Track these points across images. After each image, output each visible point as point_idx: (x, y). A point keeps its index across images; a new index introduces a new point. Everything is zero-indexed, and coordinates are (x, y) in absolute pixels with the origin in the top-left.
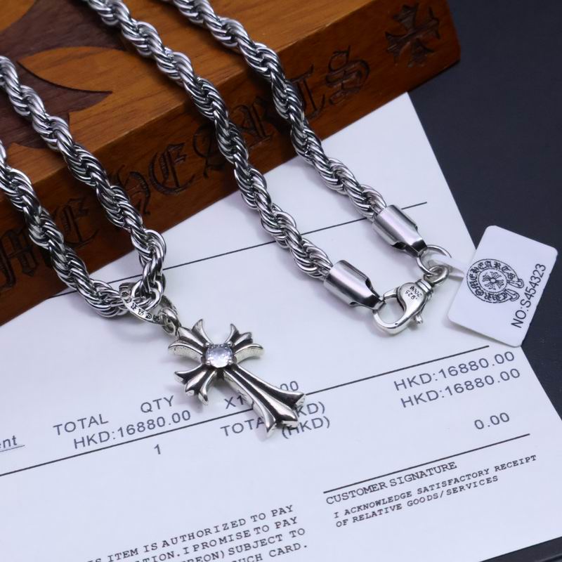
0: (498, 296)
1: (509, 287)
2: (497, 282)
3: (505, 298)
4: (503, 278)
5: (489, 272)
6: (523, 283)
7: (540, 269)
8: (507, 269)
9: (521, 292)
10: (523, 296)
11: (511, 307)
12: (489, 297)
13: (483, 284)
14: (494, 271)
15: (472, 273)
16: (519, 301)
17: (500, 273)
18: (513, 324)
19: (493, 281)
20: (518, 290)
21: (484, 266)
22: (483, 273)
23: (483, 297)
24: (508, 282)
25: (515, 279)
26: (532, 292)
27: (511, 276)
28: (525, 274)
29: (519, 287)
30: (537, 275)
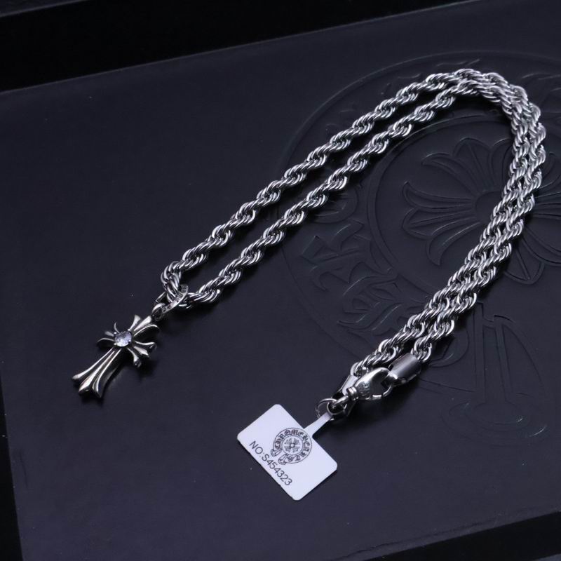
0: (279, 443)
1: (283, 453)
2: (290, 447)
3: (276, 447)
4: (291, 453)
5: (300, 446)
6: (281, 463)
7: (287, 481)
8: (298, 460)
9: (275, 459)
10: (271, 458)
11: (268, 447)
12: (282, 437)
13: (293, 438)
14: (299, 450)
15: (304, 435)
16: (270, 454)
17: (296, 453)
18: (255, 442)
19: (292, 445)
20: (278, 457)
21: (306, 446)
22: (300, 441)
23: (283, 433)
24: (286, 454)
25: (287, 460)
26: (272, 466)
27: (291, 459)
28: (288, 469)
29: (280, 460)
30: (283, 476)
